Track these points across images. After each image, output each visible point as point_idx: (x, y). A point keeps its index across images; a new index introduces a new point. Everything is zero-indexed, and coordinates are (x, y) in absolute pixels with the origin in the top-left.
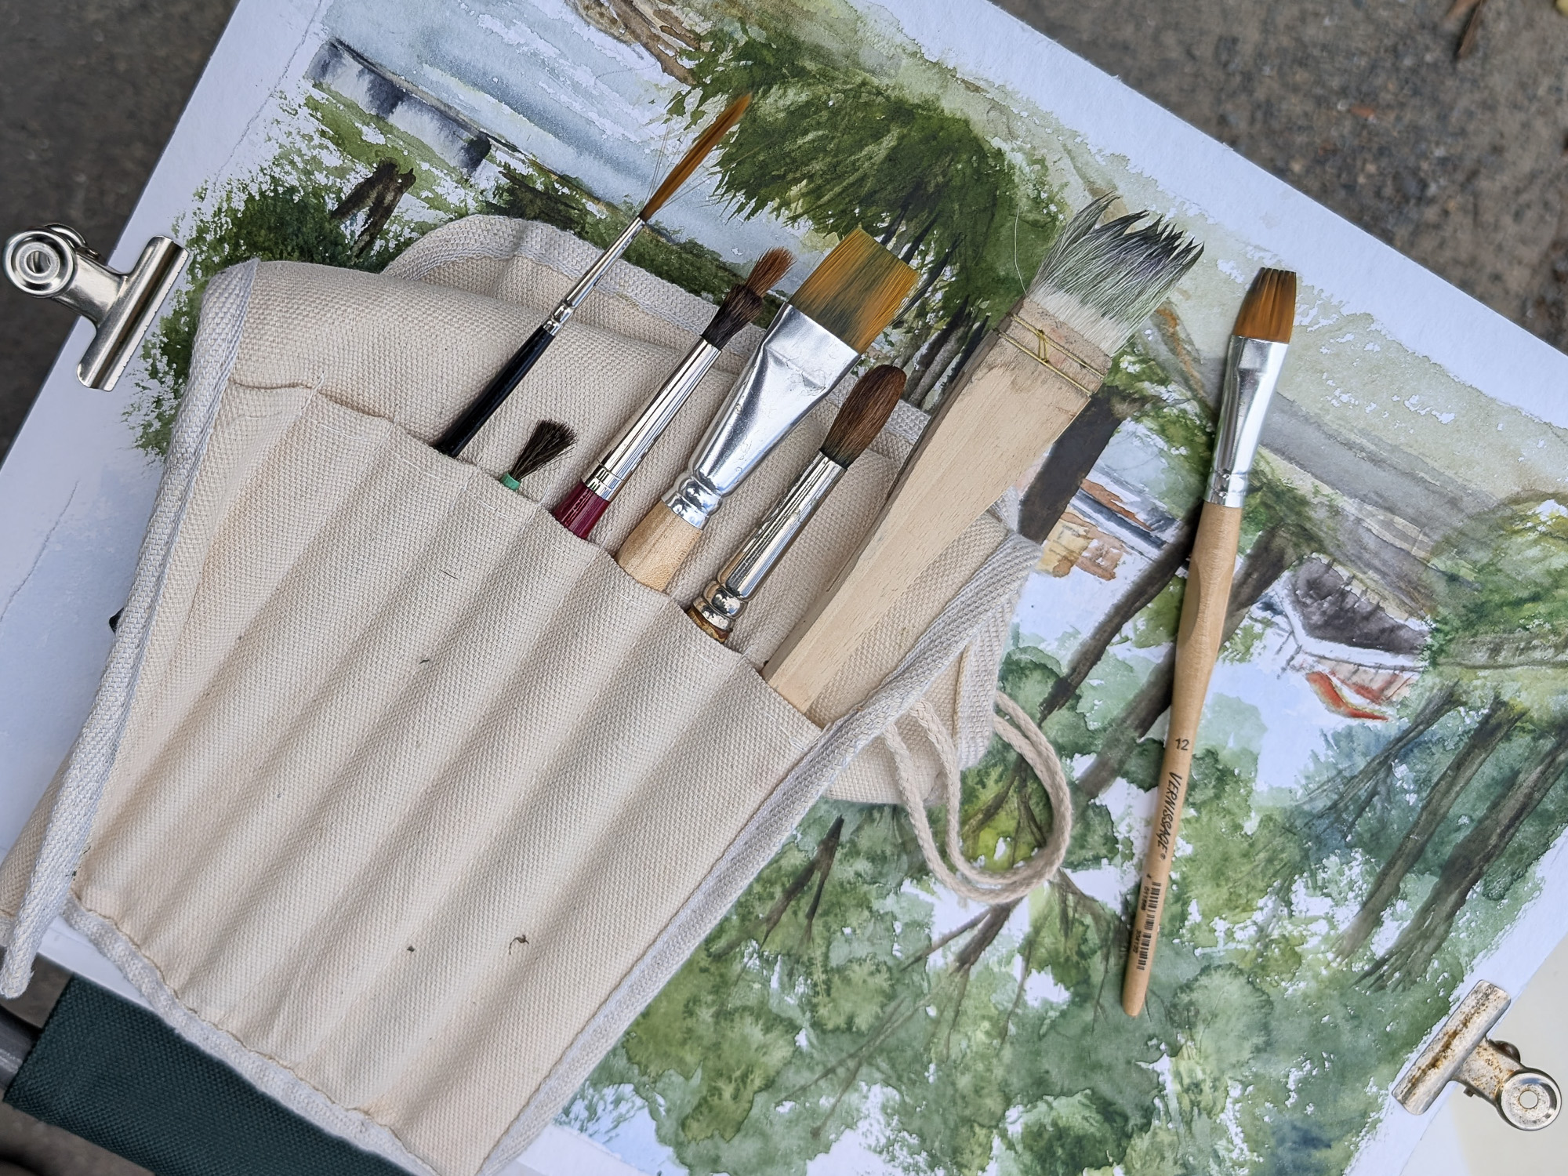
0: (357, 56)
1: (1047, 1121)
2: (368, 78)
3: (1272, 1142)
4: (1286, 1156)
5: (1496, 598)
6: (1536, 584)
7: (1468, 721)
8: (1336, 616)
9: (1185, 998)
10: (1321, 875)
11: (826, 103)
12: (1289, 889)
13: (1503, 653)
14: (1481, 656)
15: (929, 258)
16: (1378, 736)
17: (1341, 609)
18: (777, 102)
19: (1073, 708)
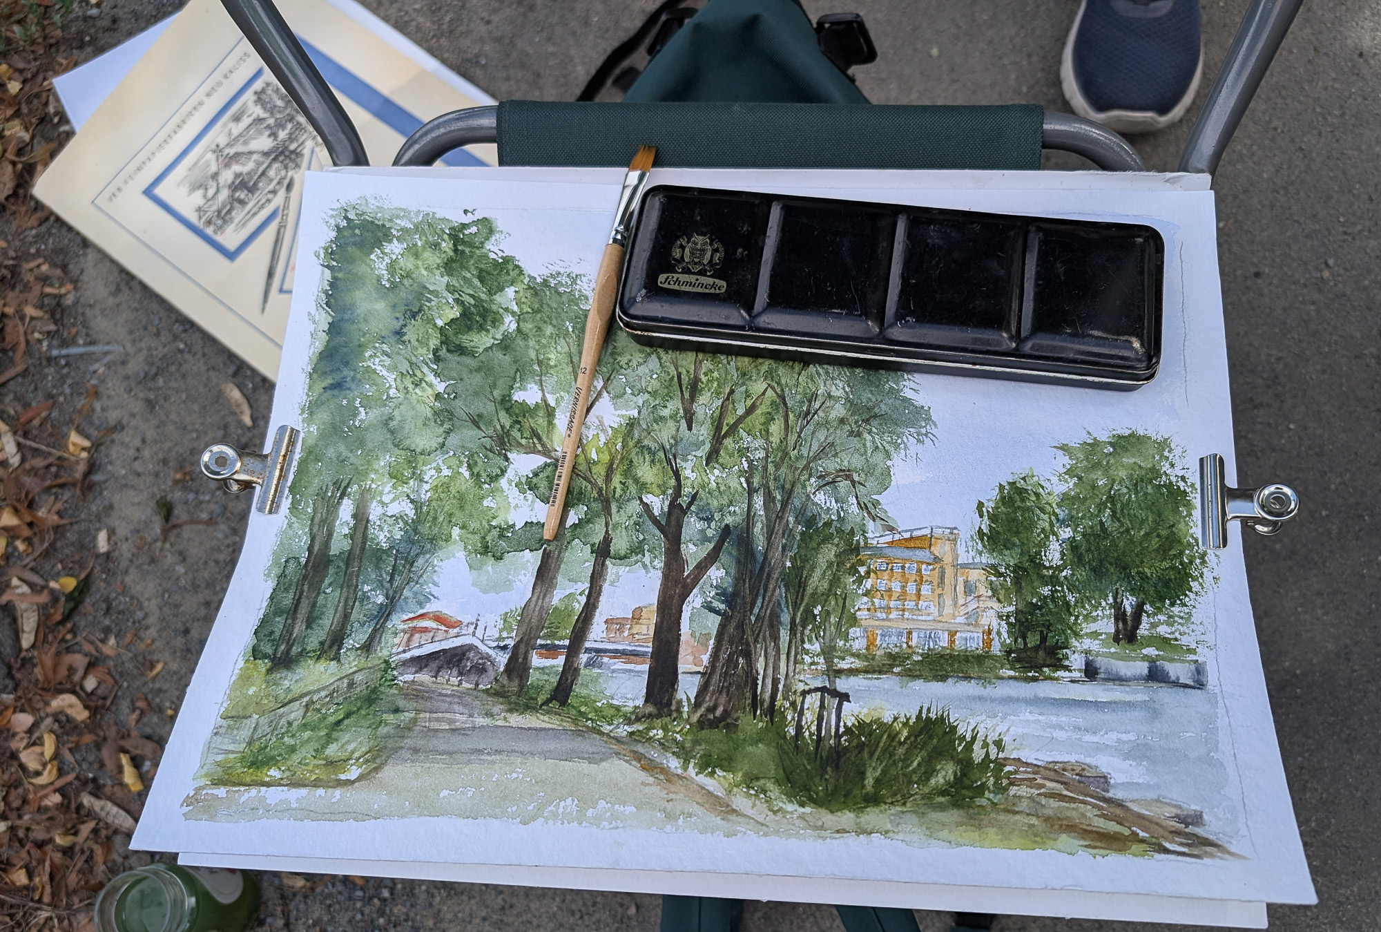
0: (1186, 686)
1: (492, 331)
2: (1173, 678)
3: (358, 376)
4: (347, 372)
5: (363, 712)
6: (341, 730)
7: (351, 642)
8: (460, 661)
9: (446, 426)
10: (401, 525)
11: (918, 785)
12: (416, 509)
13: (345, 685)
14: (359, 677)
15: (807, 734)
16: (403, 611)
17: (458, 666)
18: (946, 773)
19: (593, 545)
